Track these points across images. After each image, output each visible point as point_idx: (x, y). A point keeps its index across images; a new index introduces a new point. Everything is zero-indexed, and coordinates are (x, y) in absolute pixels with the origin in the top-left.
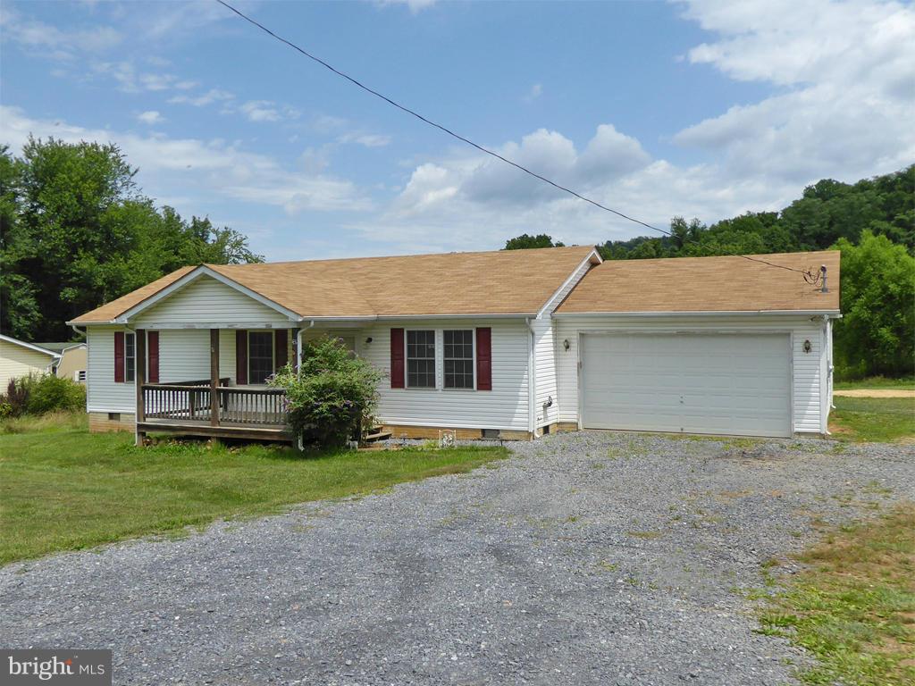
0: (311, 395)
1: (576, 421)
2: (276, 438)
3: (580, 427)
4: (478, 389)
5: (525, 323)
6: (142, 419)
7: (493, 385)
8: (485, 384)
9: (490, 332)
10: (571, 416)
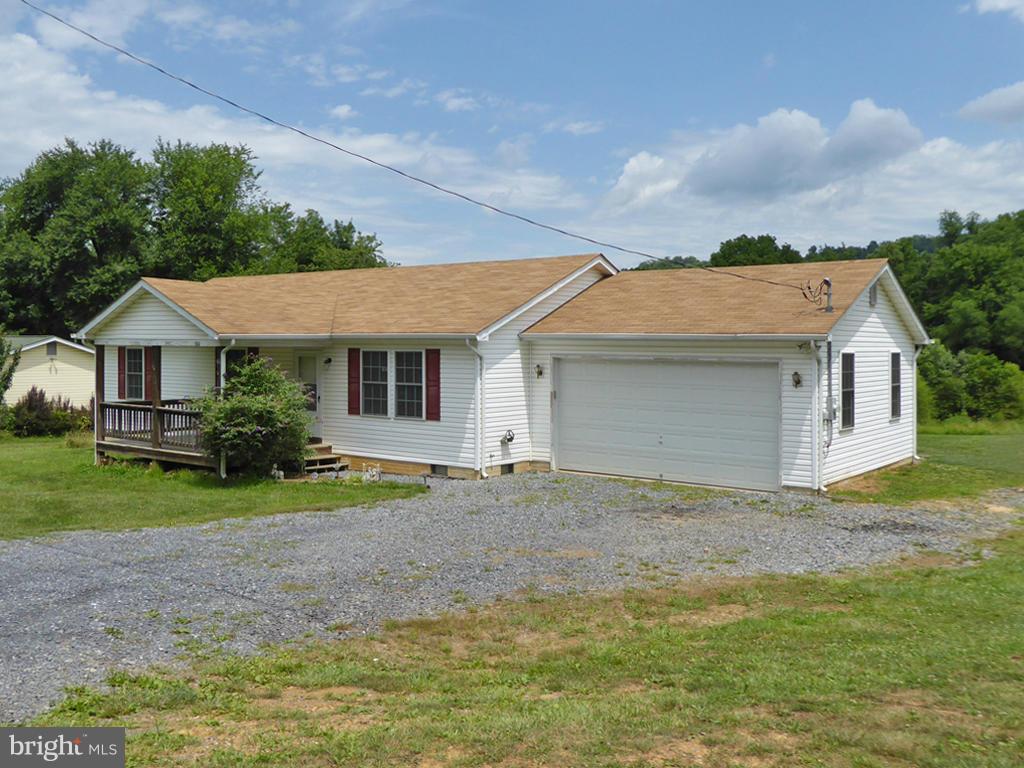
0: (218, 419)
1: (548, 460)
2: (203, 464)
3: (554, 466)
4: (428, 418)
5: (465, 345)
6: (100, 438)
7: (441, 414)
8: (434, 414)
9: (439, 354)
10: (543, 454)
